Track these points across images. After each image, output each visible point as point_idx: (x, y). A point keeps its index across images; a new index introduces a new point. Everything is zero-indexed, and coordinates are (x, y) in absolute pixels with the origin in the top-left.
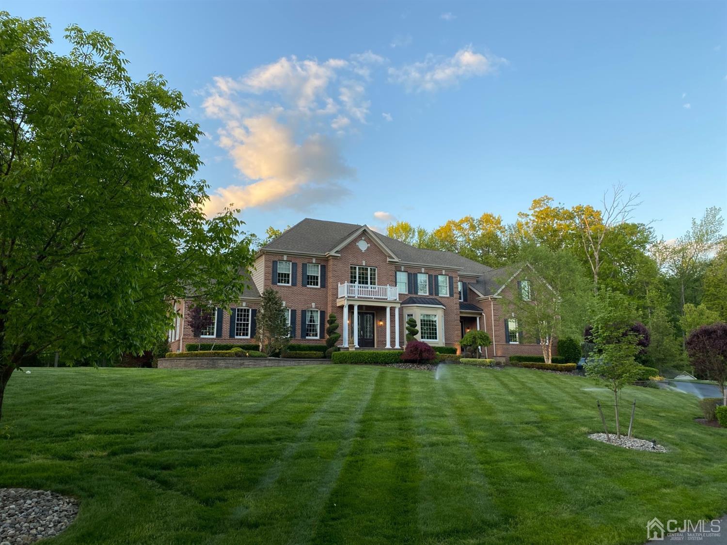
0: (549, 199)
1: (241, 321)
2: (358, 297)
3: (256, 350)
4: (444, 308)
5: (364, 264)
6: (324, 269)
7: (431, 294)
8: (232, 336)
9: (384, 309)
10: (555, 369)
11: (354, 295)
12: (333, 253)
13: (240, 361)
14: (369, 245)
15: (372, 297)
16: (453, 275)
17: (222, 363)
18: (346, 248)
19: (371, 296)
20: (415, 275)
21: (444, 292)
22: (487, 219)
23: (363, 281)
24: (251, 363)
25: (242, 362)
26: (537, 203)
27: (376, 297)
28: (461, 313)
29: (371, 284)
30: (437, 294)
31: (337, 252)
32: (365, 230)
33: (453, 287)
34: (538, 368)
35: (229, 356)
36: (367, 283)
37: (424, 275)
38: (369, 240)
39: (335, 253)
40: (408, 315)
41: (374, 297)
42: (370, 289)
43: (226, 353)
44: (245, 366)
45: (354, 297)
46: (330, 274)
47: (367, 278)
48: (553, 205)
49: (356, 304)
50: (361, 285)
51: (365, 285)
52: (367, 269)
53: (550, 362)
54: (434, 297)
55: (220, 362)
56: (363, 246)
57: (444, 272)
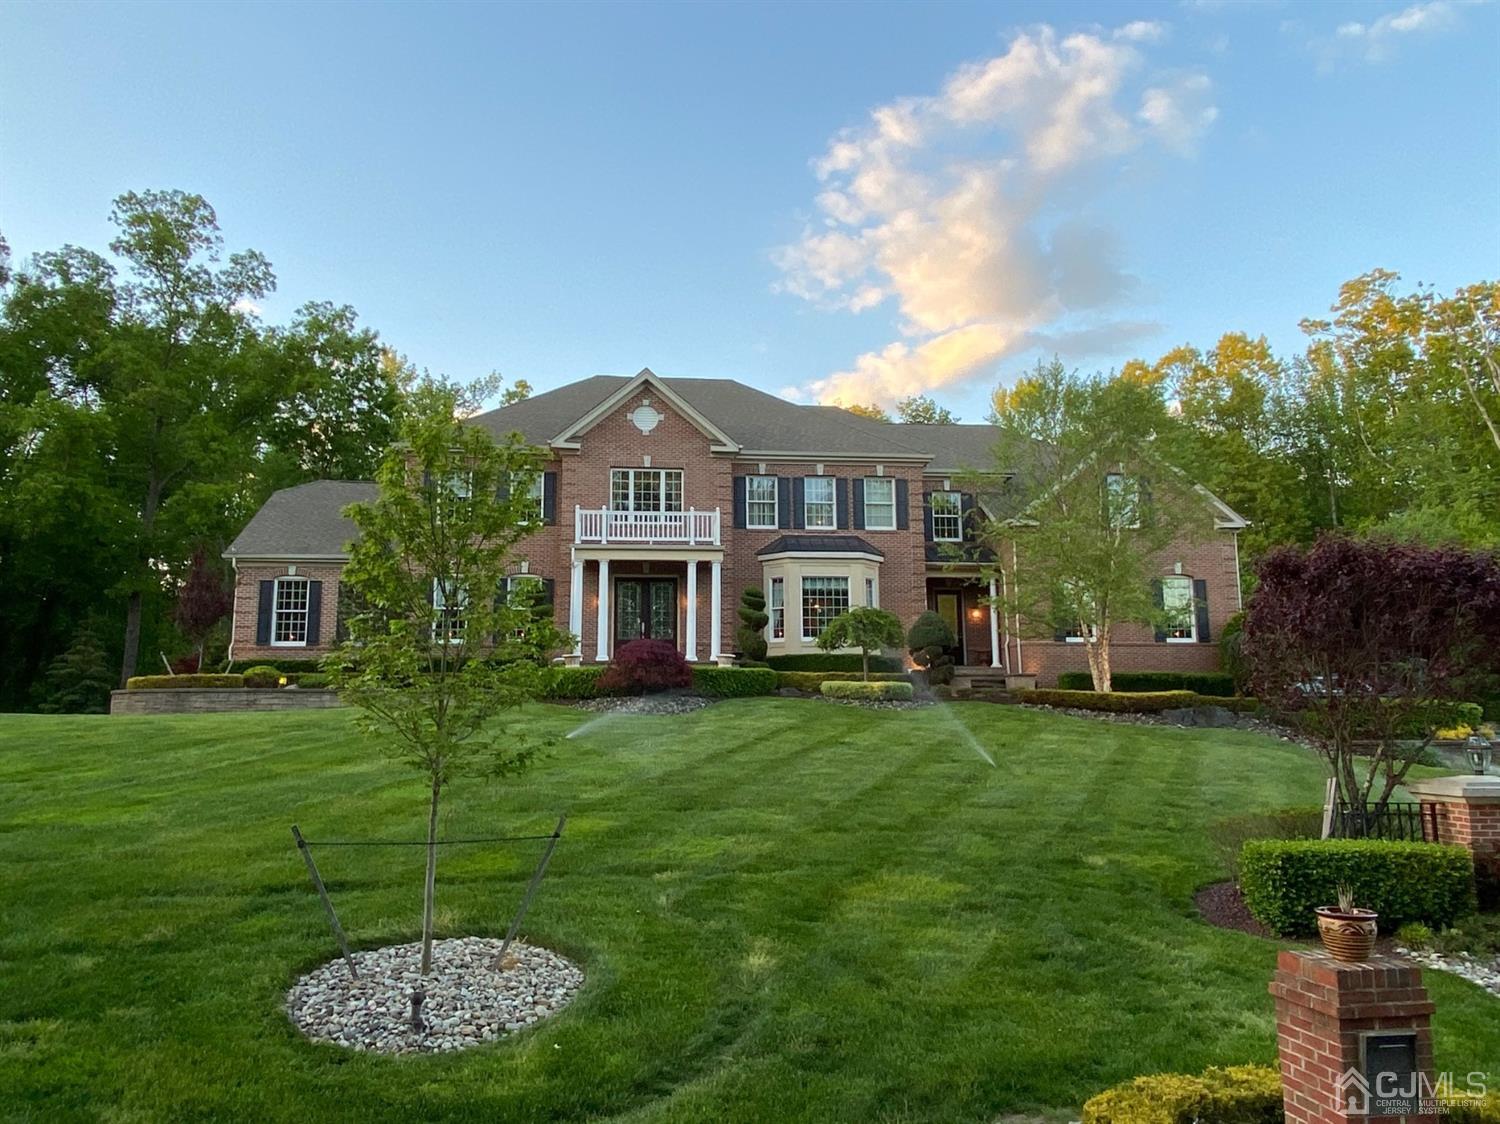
0: (1388, 276)
3: (313, 671)
4: (881, 559)
5: (647, 464)
6: (552, 481)
7: (842, 525)
9: (682, 567)
10: (1121, 708)
11: (598, 538)
12: (560, 442)
13: (244, 697)
14: (662, 417)
15: (648, 539)
16: (909, 475)
17: (198, 701)
18: (600, 427)
19: (643, 539)
20: (799, 483)
21: (881, 519)
23: (647, 499)
24: (276, 701)
25: (252, 697)
26: (1354, 290)
27: (658, 539)
28: (929, 569)
29: (669, 508)
30: (860, 525)
31: (573, 439)
32: (646, 382)
33: (907, 505)
35: (222, 686)
36: (657, 508)
37: (824, 481)
38: (662, 405)
39: (566, 441)
40: (775, 581)
41: (654, 539)
43: (218, 679)
44: (260, 707)
47: (657, 497)
48: (1400, 292)
49: (604, 560)
50: (643, 514)
52: (657, 476)
53: (1107, 687)
54: (852, 532)
55: (194, 698)
56: (646, 419)
57: (880, 470)
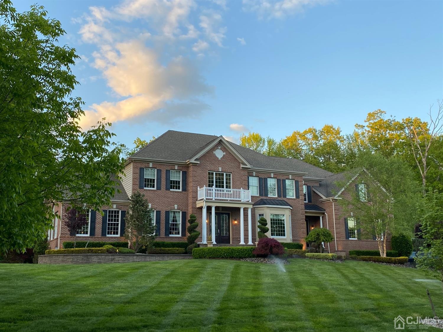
0: (382, 112)
1: (112, 221)
2: (216, 200)
3: (125, 247)
4: (291, 208)
5: (220, 170)
6: (185, 174)
7: (279, 195)
8: (104, 234)
9: (238, 209)
10: (389, 262)
11: (212, 198)
12: (193, 161)
13: (111, 257)
14: (225, 153)
15: (228, 199)
16: (299, 179)
17: (95, 259)
18: (204, 156)
19: (226, 199)
20: (265, 180)
21: (291, 194)
22: (328, 130)
23: (220, 185)
24: (120, 259)
25: (113, 257)
26: (371, 116)
27: (231, 199)
28: (306, 212)
29: (227, 187)
30: (285, 196)
31: (196, 160)
32: (221, 140)
33: (299, 190)
34: (375, 261)
35: (101, 253)
36: (223, 187)
37: (273, 179)
38: (224, 149)
39: (195, 160)
40: (260, 215)
41: (229, 199)
42: (225, 192)
43: (99, 250)
44: (116, 261)
45: (212, 199)
46: (190, 179)
47: (223, 183)
48: (386, 117)
49: (214, 206)
50: (218, 189)
51: (221, 189)
52: (223, 175)
53: (385, 256)
54: (282, 199)
55: (93, 258)
56: (219, 154)
57: (290, 177)
